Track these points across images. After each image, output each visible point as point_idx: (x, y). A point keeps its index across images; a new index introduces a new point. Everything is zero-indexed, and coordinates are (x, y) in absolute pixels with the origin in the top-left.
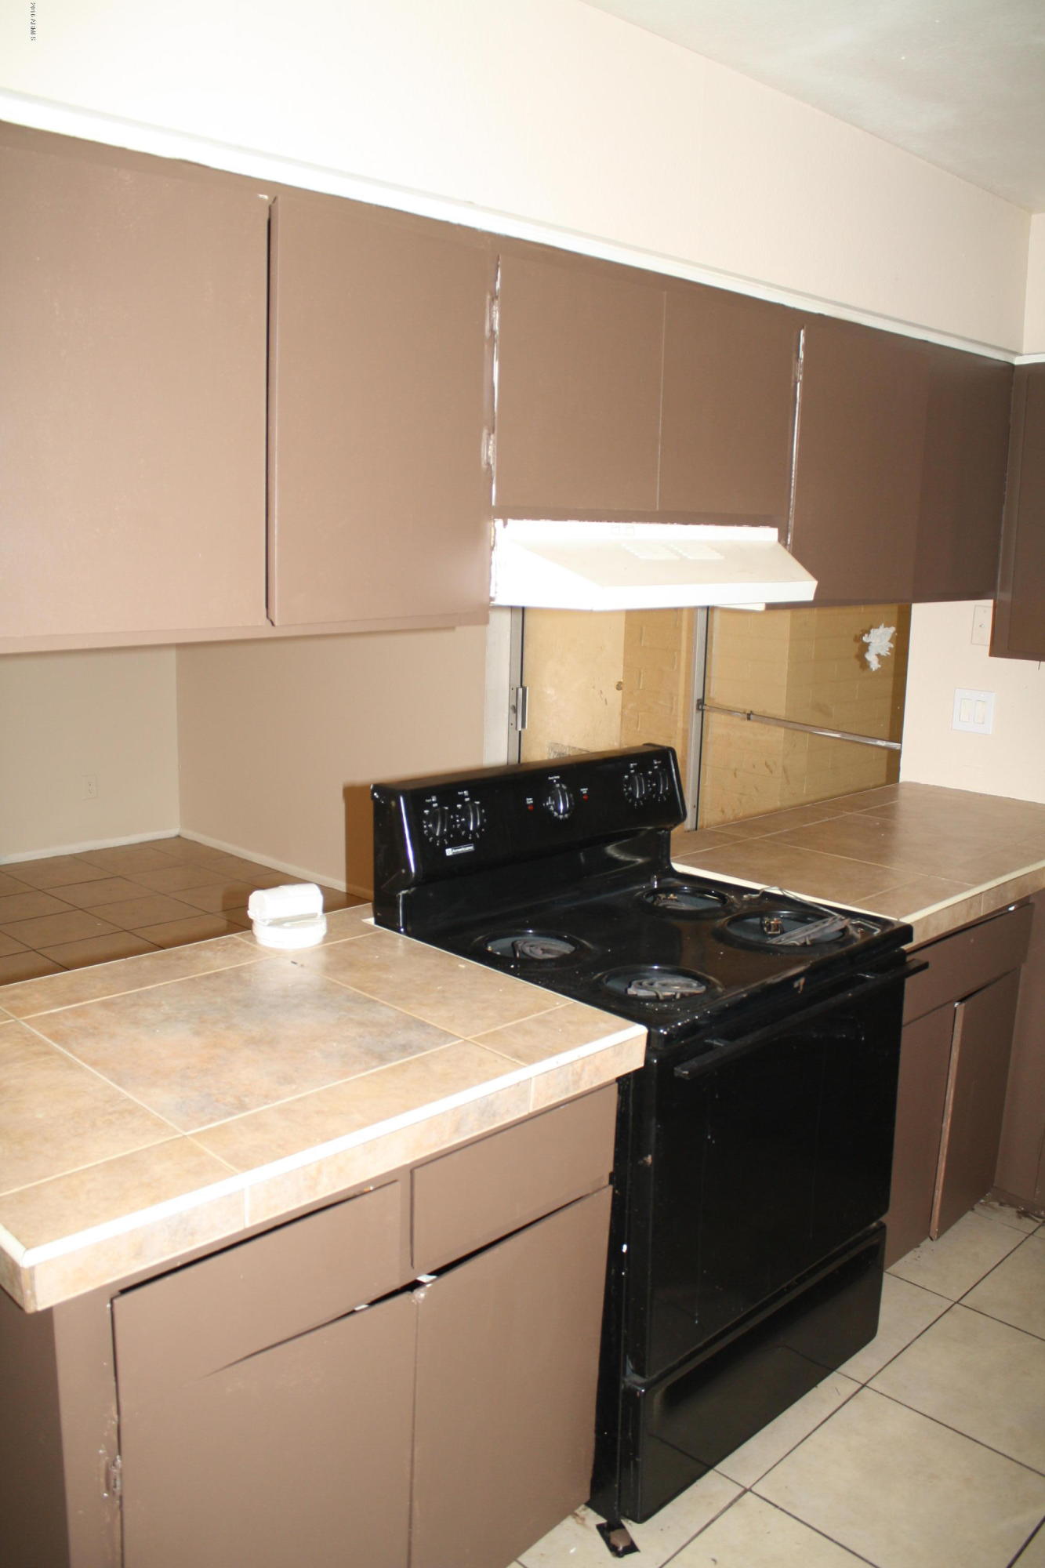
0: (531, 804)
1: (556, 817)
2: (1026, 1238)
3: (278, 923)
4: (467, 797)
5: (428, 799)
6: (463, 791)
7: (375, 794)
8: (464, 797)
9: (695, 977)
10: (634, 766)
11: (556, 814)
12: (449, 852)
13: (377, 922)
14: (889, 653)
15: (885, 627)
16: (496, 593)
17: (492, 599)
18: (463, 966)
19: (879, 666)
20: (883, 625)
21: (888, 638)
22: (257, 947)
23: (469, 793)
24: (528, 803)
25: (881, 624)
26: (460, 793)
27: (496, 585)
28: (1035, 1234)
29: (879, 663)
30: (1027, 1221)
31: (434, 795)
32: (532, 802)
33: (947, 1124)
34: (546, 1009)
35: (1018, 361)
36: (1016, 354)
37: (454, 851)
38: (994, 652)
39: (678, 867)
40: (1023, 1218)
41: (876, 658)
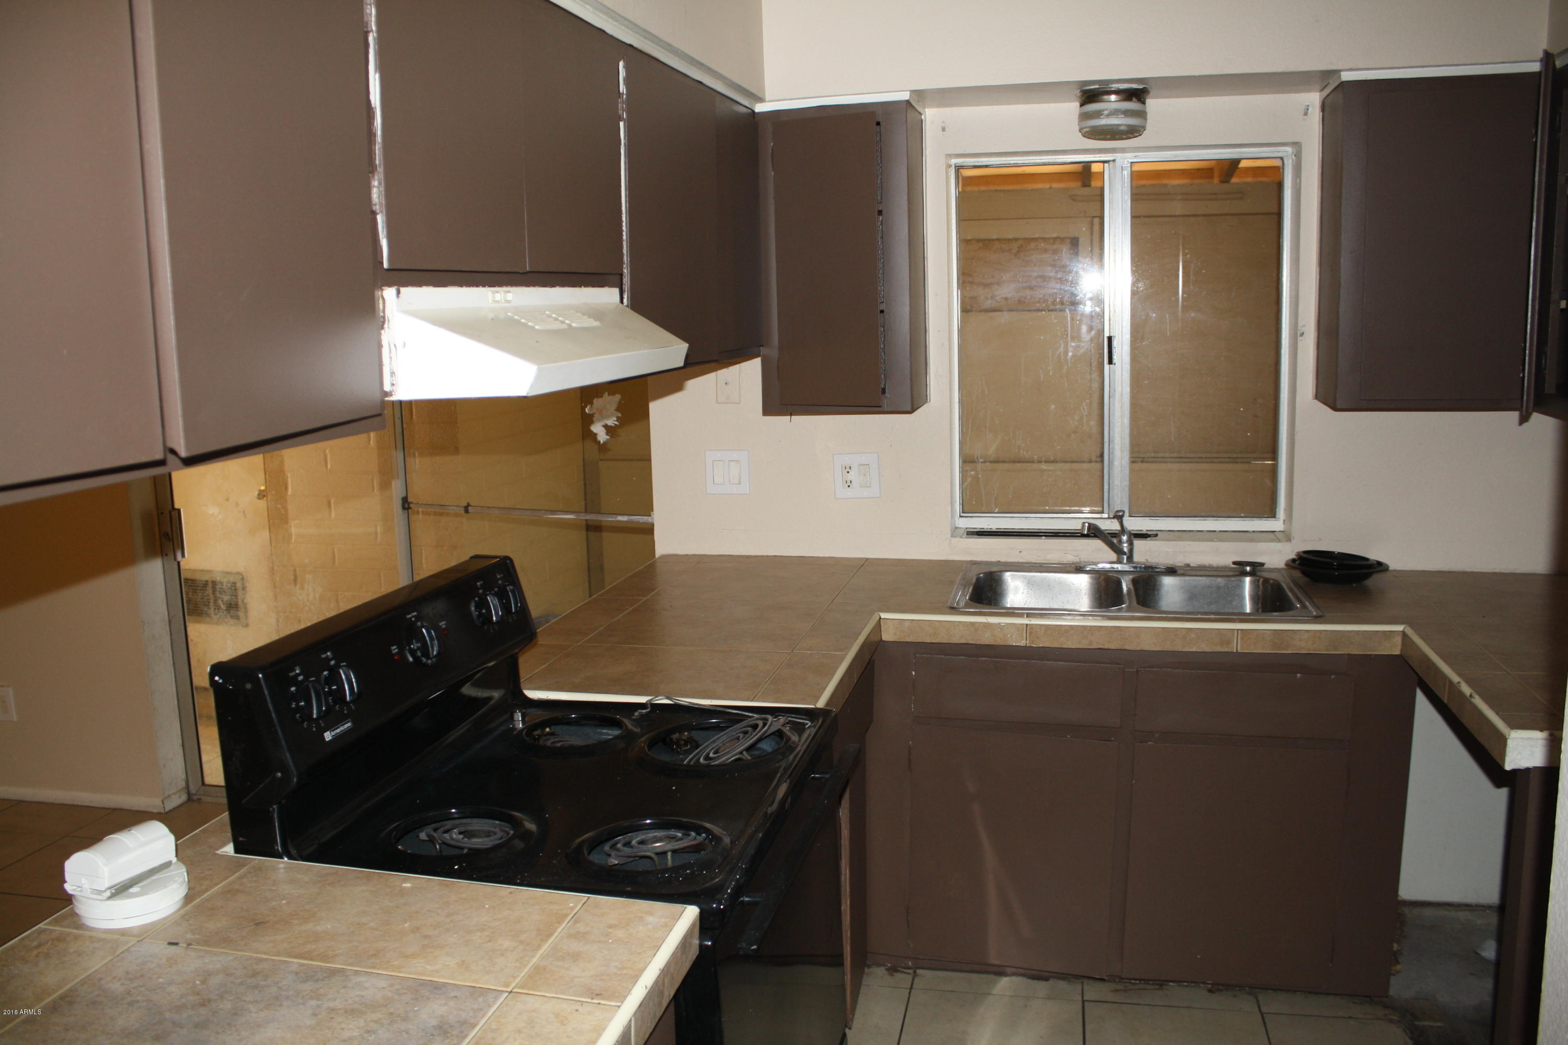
0: (397, 653)
1: (425, 663)
2: (910, 993)
3: (121, 890)
4: (331, 660)
5: (292, 672)
6: (326, 653)
7: (217, 678)
8: (328, 660)
9: (679, 826)
10: (481, 585)
11: (424, 660)
12: (328, 736)
13: (237, 851)
14: (617, 423)
15: (609, 395)
16: (393, 385)
17: (387, 394)
18: (408, 885)
19: (608, 437)
20: (607, 393)
21: (614, 406)
22: (87, 933)
23: (333, 653)
24: (394, 652)
25: (605, 393)
26: (323, 656)
27: (393, 374)
28: (913, 986)
29: (607, 434)
30: (898, 976)
31: (296, 666)
32: (397, 650)
33: (846, 906)
34: (567, 915)
35: (759, 108)
36: (761, 100)
37: (333, 733)
38: (768, 409)
39: (534, 694)
40: (895, 974)
41: (603, 429)
